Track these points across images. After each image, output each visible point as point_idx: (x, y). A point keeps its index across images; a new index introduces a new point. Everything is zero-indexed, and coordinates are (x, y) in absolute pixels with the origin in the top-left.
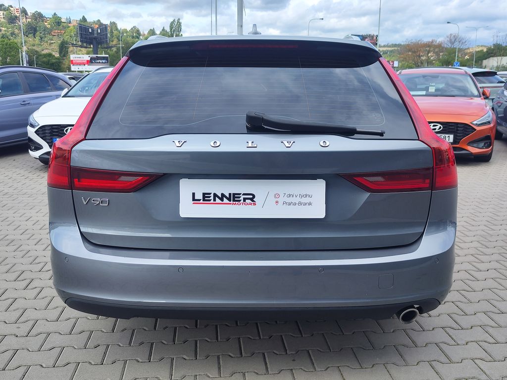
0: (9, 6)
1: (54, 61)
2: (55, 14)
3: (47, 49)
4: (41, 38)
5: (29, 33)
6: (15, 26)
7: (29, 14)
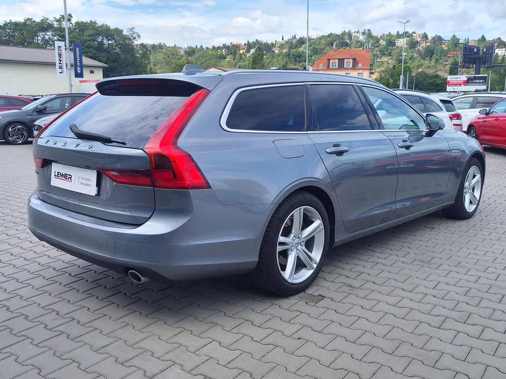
0: (413, 33)
1: (440, 82)
2: (454, 36)
3: (441, 70)
4: (437, 60)
5: (426, 57)
6: (415, 50)
7: (430, 38)
